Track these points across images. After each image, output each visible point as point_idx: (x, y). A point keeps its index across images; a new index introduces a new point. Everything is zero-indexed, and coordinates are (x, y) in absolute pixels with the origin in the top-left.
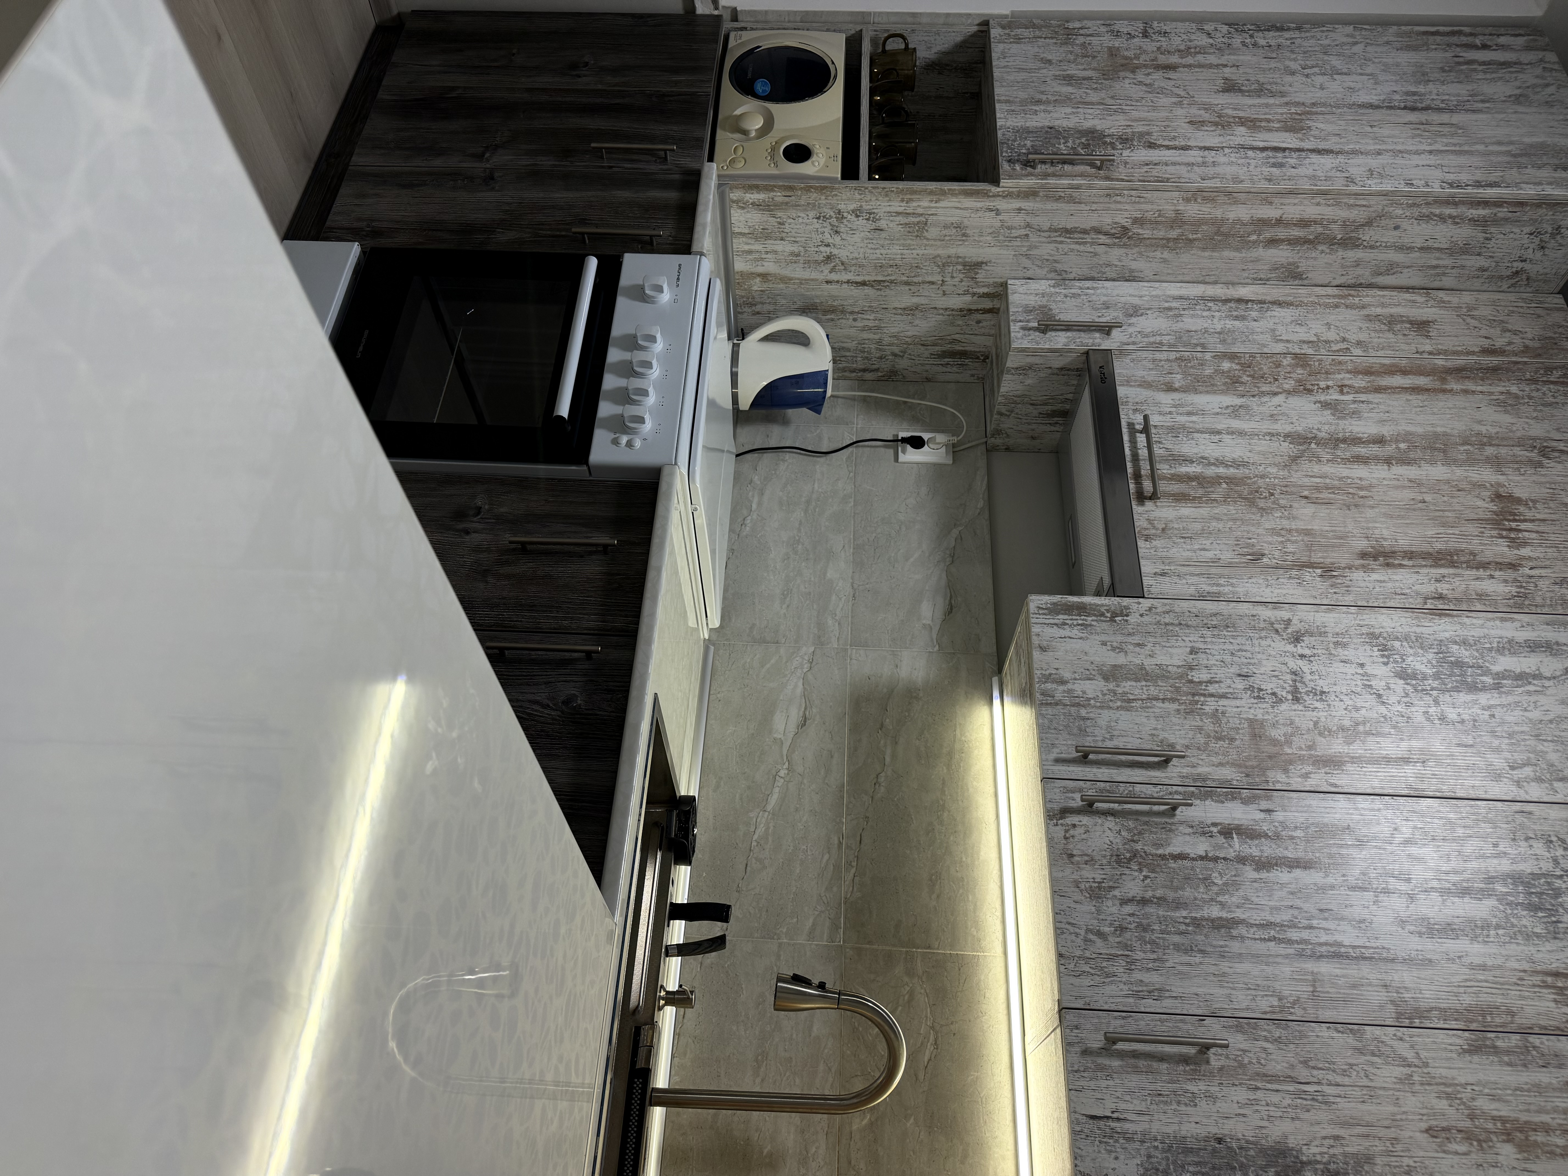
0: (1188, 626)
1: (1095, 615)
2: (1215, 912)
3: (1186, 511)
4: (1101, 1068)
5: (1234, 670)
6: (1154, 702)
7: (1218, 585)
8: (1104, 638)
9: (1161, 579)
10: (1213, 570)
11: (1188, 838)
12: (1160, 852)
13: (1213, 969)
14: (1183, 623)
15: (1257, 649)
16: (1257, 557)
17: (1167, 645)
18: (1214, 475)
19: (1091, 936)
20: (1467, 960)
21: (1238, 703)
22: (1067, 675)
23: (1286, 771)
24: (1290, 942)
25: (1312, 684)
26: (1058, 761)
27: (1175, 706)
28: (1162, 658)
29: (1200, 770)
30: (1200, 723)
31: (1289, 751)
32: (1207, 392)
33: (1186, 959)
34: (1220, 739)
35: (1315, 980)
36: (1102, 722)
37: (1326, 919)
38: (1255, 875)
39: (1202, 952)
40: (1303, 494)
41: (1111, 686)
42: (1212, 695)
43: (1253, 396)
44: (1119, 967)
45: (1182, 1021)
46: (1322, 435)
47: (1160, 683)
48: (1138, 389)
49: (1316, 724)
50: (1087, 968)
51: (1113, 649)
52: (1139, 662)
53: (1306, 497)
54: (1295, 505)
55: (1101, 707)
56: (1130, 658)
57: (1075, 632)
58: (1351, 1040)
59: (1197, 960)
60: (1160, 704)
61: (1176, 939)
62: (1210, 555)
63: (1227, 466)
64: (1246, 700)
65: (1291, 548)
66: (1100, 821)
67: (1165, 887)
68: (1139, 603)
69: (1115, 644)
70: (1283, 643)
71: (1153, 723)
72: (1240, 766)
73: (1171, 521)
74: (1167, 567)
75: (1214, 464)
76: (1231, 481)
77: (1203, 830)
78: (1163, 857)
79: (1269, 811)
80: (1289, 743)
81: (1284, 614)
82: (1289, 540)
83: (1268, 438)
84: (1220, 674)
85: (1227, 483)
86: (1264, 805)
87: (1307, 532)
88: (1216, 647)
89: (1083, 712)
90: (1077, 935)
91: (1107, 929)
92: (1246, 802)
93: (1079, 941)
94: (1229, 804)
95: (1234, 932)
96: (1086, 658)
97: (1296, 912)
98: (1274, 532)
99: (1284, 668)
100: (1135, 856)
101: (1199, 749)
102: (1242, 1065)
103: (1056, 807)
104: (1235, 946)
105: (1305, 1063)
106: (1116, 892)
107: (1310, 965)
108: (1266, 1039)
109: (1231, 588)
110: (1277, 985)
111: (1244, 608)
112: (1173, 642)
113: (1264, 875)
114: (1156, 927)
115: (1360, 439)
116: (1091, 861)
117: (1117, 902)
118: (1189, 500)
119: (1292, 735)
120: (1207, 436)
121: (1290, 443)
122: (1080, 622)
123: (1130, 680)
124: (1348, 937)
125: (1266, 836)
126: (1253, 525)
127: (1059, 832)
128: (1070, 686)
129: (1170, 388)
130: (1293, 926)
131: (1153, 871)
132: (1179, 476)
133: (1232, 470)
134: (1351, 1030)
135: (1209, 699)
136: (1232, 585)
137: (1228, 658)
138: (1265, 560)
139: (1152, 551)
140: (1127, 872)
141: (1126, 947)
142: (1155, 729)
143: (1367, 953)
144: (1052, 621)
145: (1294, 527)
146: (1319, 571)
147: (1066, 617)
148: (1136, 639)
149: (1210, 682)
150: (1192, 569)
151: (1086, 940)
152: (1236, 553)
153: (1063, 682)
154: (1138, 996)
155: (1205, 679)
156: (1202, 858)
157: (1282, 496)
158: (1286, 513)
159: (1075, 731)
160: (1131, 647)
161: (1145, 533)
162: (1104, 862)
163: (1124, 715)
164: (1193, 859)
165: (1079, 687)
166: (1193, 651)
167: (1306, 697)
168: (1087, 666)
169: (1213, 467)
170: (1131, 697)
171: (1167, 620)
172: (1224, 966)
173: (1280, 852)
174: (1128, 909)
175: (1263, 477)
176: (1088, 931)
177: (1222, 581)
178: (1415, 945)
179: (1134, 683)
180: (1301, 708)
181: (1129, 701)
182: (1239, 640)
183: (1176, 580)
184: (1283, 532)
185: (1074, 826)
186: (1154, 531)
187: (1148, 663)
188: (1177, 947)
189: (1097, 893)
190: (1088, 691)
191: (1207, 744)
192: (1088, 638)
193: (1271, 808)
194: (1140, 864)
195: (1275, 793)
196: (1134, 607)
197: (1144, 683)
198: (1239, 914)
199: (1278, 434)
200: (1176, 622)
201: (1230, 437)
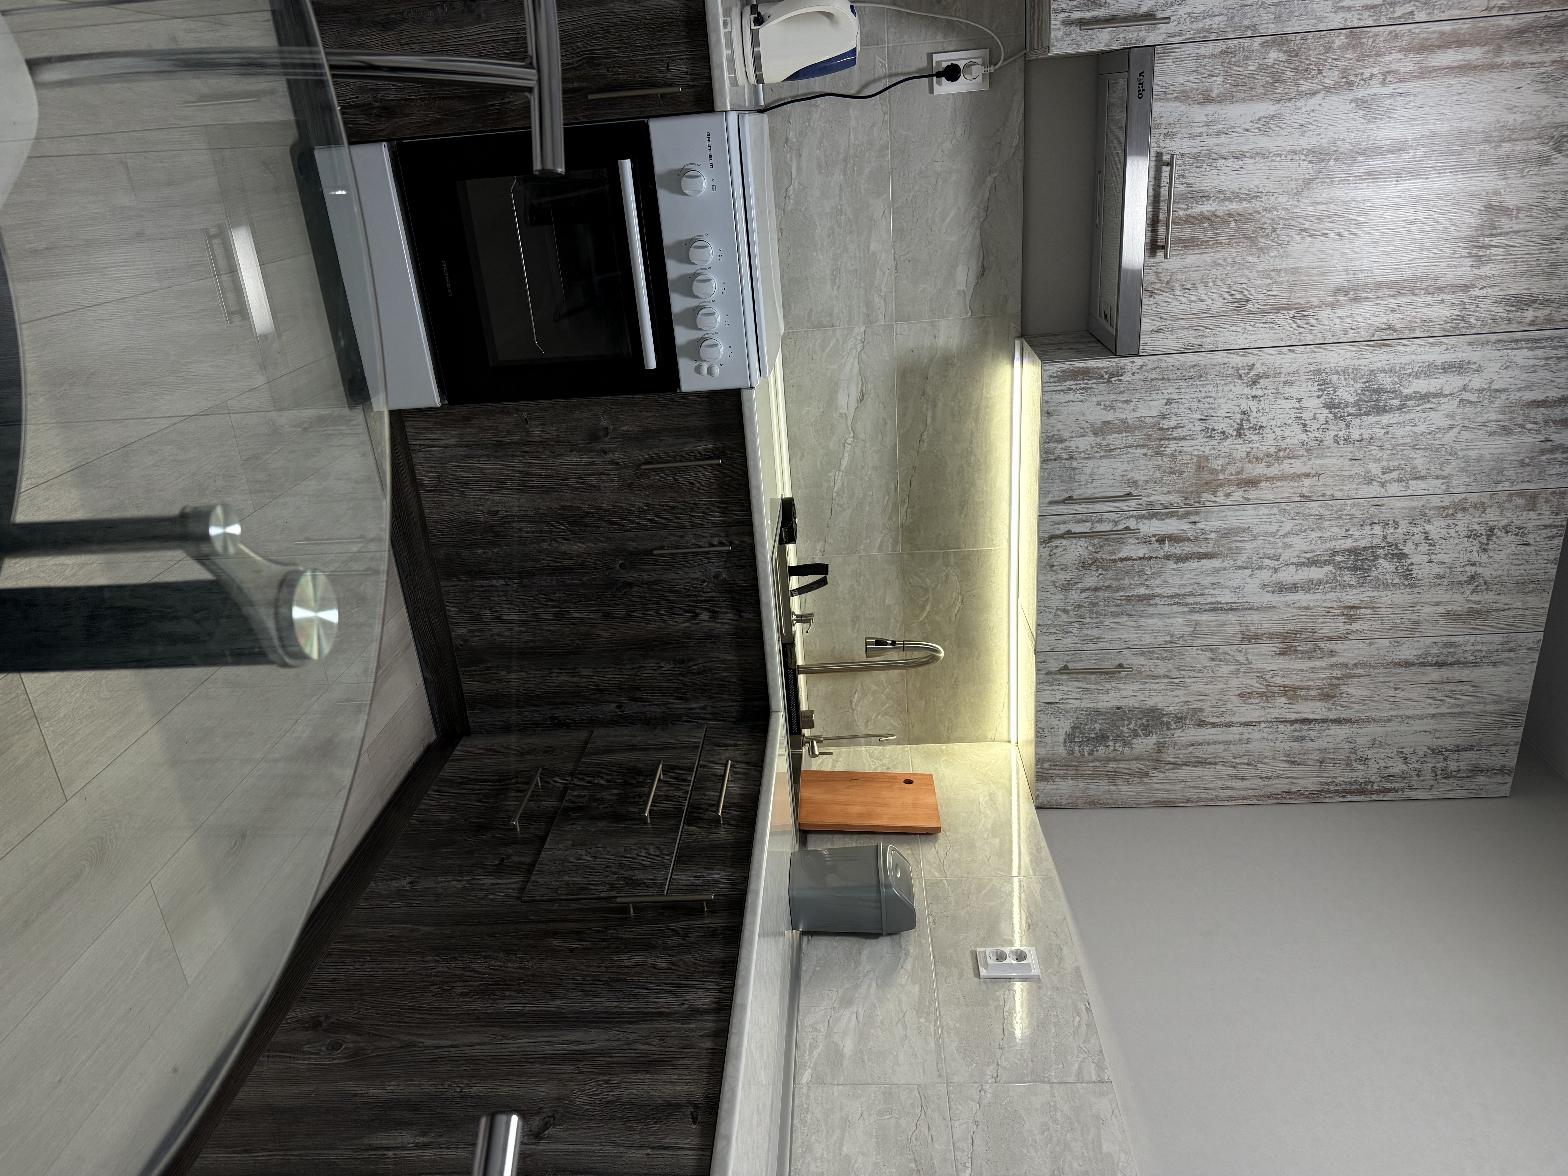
0: (1169, 379)
1: (1095, 378)
2: (1142, 591)
3: (1192, 258)
4: (1056, 680)
5: (1198, 415)
6: (1129, 450)
7: (1202, 337)
8: (1099, 398)
9: (1156, 335)
10: (1202, 322)
11: (1133, 547)
12: (1113, 557)
13: (1133, 624)
14: (1166, 377)
15: (1220, 395)
16: (1243, 302)
17: (1149, 398)
18: (1226, 213)
19: (1059, 613)
20: (1297, 605)
21: (1193, 443)
22: (1066, 434)
23: (1215, 492)
24: (1187, 604)
25: (1254, 421)
26: (1051, 503)
27: (1145, 451)
28: (1143, 412)
29: (1152, 498)
30: (1161, 463)
31: (1221, 476)
32: (1244, 100)
33: (1117, 620)
34: (1174, 473)
35: (1197, 623)
36: (1087, 470)
37: (1215, 589)
38: (1175, 566)
39: (1128, 615)
40: (1303, 227)
41: (1099, 440)
42: (1175, 439)
43: (1290, 100)
44: (1074, 629)
45: (1109, 653)
46: (1346, 147)
47: (1137, 433)
48: (1174, 104)
49: (1248, 453)
50: (1054, 630)
51: (1106, 407)
52: (1124, 417)
53: (1305, 230)
54: (1292, 241)
55: (1089, 458)
56: (1118, 414)
57: (1078, 396)
58: (1209, 655)
59: (1124, 620)
60: (1133, 451)
61: (1113, 609)
62: (1202, 306)
63: (1242, 200)
64: (1201, 439)
65: (1275, 290)
66: (1075, 542)
67: (1112, 579)
68: (1133, 362)
69: (1108, 403)
70: (1243, 386)
71: (1125, 466)
72: (1182, 492)
73: (1176, 272)
74: (1164, 323)
75: (1229, 199)
76: (1240, 217)
77: (1146, 541)
78: (1114, 561)
79: (1195, 523)
80: (1223, 471)
81: (1250, 360)
82: (1276, 282)
83: (1289, 157)
84: (1185, 420)
85: (1235, 221)
86: (1193, 518)
87: (1295, 271)
88: (1187, 397)
89: (1074, 464)
90: (1050, 612)
91: (1069, 608)
92: (1180, 518)
93: (1051, 616)
94: (1167, 521)
95: (1152, 602)
96: (1083, 418)
97: (1195, 586)
98: (1265, 274)
99: (1237, 409)
100: (1095, 562)
101: (1155, 482)
102: (1140, 672)
103: (1046, 535)
104: (1151, 610)
105: (1178, 669)
106: (1079, 586)
107: (1196, 617)
108: (1158, 658)
109: (1212, 339)
110: (1172, 630)
111: (1220, 357)
112: (1154, 396)
113: (1180, 565)
114: (1102, 604)
115: (1380, 147)
116: (1065, 568)
117: (1079, 591)
118: (1197, 245)
119: (1229, 464)
120: (1230, 162)
121: (1310, 162)
122: (1083, 386)
123: (1114, 433)
124: (1226, 597)
125: (1189, 540)
126: (1248, 268)
127: (1046, 551)
128: (1067, 444)
129: (1208, 99)
130: (1191, 594)
131: (1106, 570)
132: (1193, 217)
133: (1245, 204)
134: (1211, 650)
135: (1171, 442)
136: (1215, 335)
137: (1194, 405)
138: (1249, 306)
139: (1153, 307)
140: (1088, 572)
141: (1080, 616)
142: (1126, 471)
143: (1235, 606)
144: (1060, 388)
145: (1284, 266)
146: (1292, 312)
147: (1072, 382)
148: (1125, 397)
149: (1175, 428)
150: (1183, 322)
151: (1055, 615)
152: (1226, 301)
153: (1062, 441)
154: (1084, 642)
155: (1172, 426)
156: (1140, 559)
157: (1284, 231)
158: (1281, 251)
159: (1067, 479)
160: (1120, 404)
161: (1151, 288)
162: (1074, 567)
163: (1105, 463)
164: (1135, 560)
165: (1072, 444)
166: (1169, 402)
167: (1247, 432)
168: (1082, 425)
169: (1227, 203)
170: (1113, 447)
171: (1153, 376)
172: (1141, 622)
173: (1197, 549)
174: (1085, 595)
175: (1271, 210)
176: (1058, 609)
177: (1206, 332)
178: (1268, 598)
179: (1116, 436)
180: (1241, 441)
181: (1111, 450)
182: (1208, 388)
183: (1168, 333)
184: (1273, 273)
185: (1057, 547)
186: (1159, 285)
187: (1131, 416)
188: (1113, 614)
189: (1066, 587)
190: (1080, 447)
191: (1162, 478)
192: (1086, 400)
193: (1197, 520)
194: (1098, 566)
195: (1203, 509)
196: (1129, 366)
197: (1124, 434)
198: (1158, 591)
199: (1301, 152)
200: (1160, 377)
201: (1252, 160)
